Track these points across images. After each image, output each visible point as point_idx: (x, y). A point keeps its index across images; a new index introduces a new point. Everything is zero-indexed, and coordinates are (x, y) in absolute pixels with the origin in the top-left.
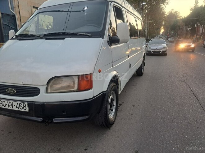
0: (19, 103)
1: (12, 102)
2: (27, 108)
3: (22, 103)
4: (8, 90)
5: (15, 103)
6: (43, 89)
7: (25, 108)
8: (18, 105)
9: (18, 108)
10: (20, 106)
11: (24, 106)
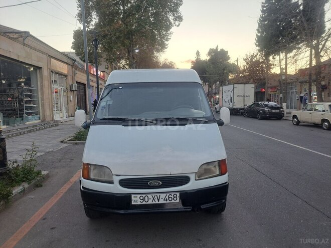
0: (168, 195)
1: (158, 195)
2: (178, 198)
3: (173, 194)
4: (150, 183)
5: (163, 196)
6: (192, 177)
7: (175, 199)
8: (167, 197)
9: (167, 200)
10: (169, 198)
11: (174, 197)
